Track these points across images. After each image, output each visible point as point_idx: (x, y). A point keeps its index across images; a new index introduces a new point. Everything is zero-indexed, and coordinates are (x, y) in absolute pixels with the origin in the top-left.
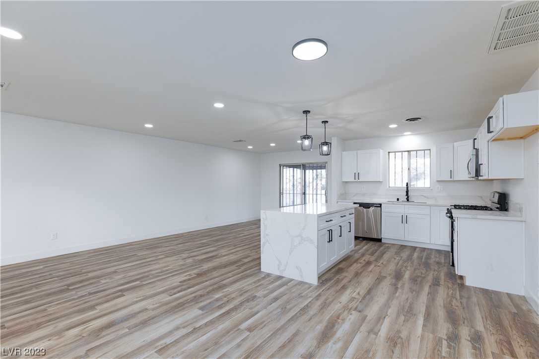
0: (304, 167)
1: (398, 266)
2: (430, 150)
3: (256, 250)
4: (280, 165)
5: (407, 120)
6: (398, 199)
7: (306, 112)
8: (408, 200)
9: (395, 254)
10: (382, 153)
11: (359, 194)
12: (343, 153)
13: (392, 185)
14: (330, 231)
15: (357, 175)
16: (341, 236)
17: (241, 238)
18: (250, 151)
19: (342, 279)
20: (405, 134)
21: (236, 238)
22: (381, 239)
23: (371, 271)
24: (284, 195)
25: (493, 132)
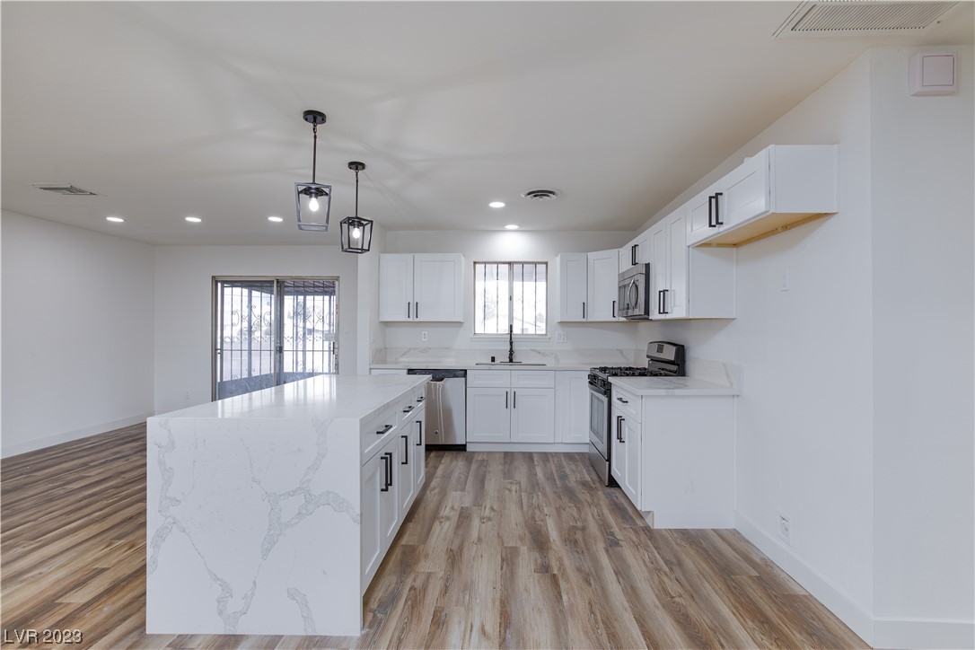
0: (279, 287)
1: (525, 509)
2: (546, 263)
3: (130, 538)
4: (213, 277)
5: (529, 194)
6: (493, 359)
7: (315, 117)
8: (511, 361)
9: (505, 478)
10: (464, 263)
11: (415, 349)
12: (383, 256)
13: (479, 330)
14: (388, 458)
15: (413, 308)
16: (406, 463)
17: (72, 498)
18: (112, 234)
19: (425, 588)
20: (509, 227)
21: (51, 500)
22: (465, 446)
23: (480, 539)
24: (227, 354)
25: (722, 223)
